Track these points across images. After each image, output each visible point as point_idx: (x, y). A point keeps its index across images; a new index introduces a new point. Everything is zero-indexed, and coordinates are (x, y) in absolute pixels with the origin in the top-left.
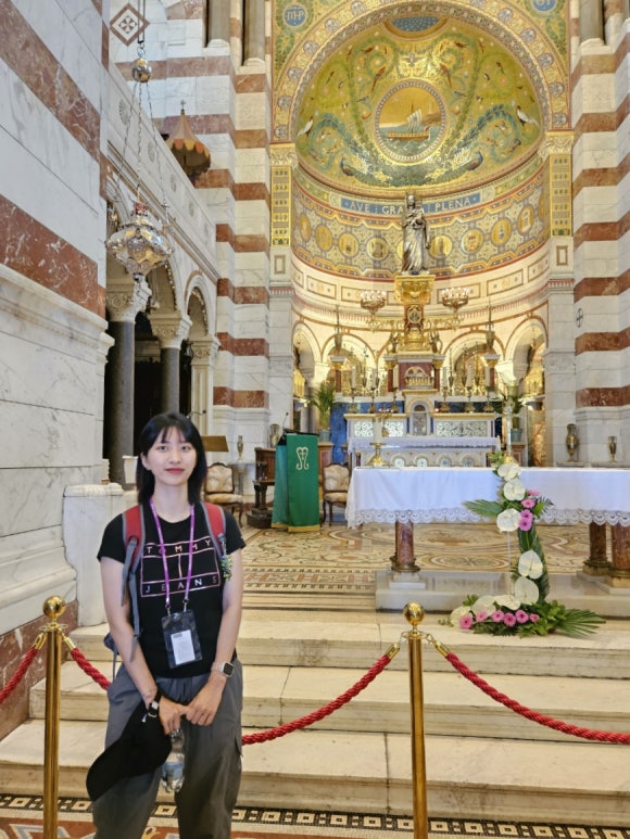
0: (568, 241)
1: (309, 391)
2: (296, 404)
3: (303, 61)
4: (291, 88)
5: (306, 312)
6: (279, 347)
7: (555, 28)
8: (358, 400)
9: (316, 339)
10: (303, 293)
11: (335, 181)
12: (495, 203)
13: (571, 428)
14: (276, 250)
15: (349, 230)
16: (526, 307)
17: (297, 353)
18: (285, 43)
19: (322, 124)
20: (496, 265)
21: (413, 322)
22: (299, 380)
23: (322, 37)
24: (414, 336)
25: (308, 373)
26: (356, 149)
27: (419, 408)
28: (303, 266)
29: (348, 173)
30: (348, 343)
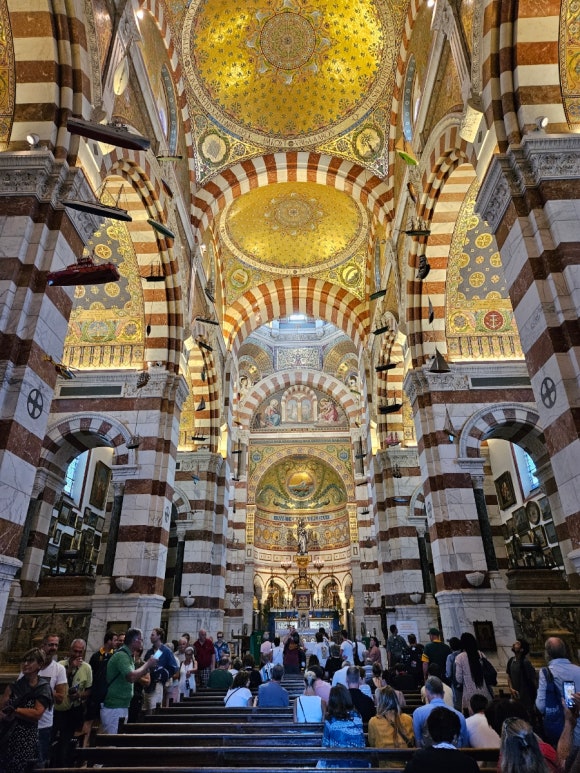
0: (357, 545)
1: (259, 605)
2: (254, 613)
3: (260, 474)
4: (255, 484)
5: (259, 569)
6: (249, 589)
7: (348, 465)
8: (280, 611)
9: (263, 581)
10: (258, 561)
11: (272, 509)
12: (335, 521)
13: (362, 624)
14: (248, 547)
15: (277, 529)
16: (346, 568)
17: (255, 588)
18: (253, 467)
19: (266, 490)
20: (336, 547)
21: (303, 575)
22: (256, 602)
23: (267, 466)
24: (303, 581)
25: (259, 597)
26: (280, 495)
27: (304, 616)
28: (258, 550)
29: (277, 505)
30: (277, 581)
